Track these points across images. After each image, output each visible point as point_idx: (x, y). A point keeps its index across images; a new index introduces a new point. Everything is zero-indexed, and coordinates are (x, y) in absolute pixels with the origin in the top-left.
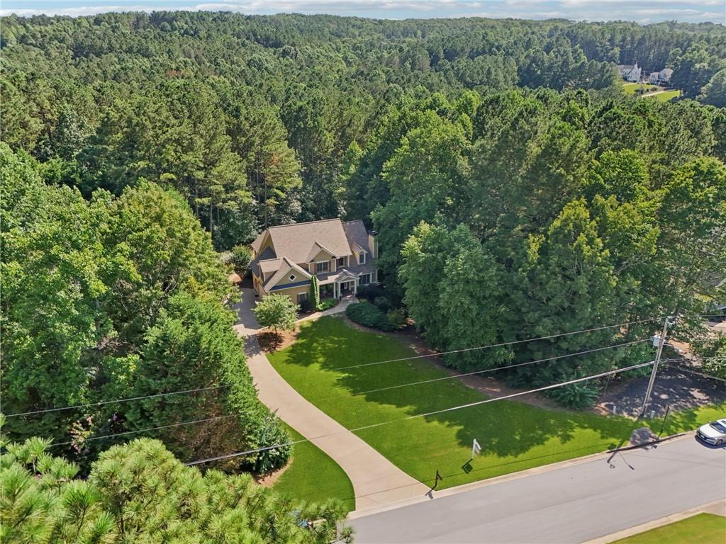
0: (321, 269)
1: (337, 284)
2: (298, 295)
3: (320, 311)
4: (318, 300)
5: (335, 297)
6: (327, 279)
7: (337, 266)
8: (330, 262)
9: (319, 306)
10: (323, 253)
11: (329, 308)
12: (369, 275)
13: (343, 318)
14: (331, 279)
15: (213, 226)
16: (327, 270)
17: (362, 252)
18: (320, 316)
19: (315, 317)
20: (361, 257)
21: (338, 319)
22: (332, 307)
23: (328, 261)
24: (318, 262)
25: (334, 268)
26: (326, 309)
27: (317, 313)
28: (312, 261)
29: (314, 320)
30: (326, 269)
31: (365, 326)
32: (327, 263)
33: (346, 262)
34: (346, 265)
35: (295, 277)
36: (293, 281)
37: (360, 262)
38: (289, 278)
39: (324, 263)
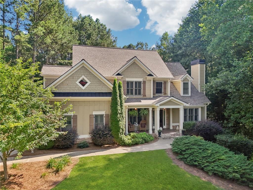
0: (133, 91)
1: (154, 109)
3: (125, 145)
5: (150, 129)
7: (153, 94)
8: (144, 82)
9: (127, 139)
11: (142, 143)
12: (196, 110)
17: (186, 79)
20: (185, 85)
23: (141, 80)
24: (128, 79)
25: (150, 90)
26: (136, 144)
28: (119, 74)
30: (138, 92)
32: (140, 83)
33: (165, 88)
34: (165, 93)
35: (89, 83)
36: (83, 89)
37: (184, 93)
38: (77, 82)
39: (136, 83)
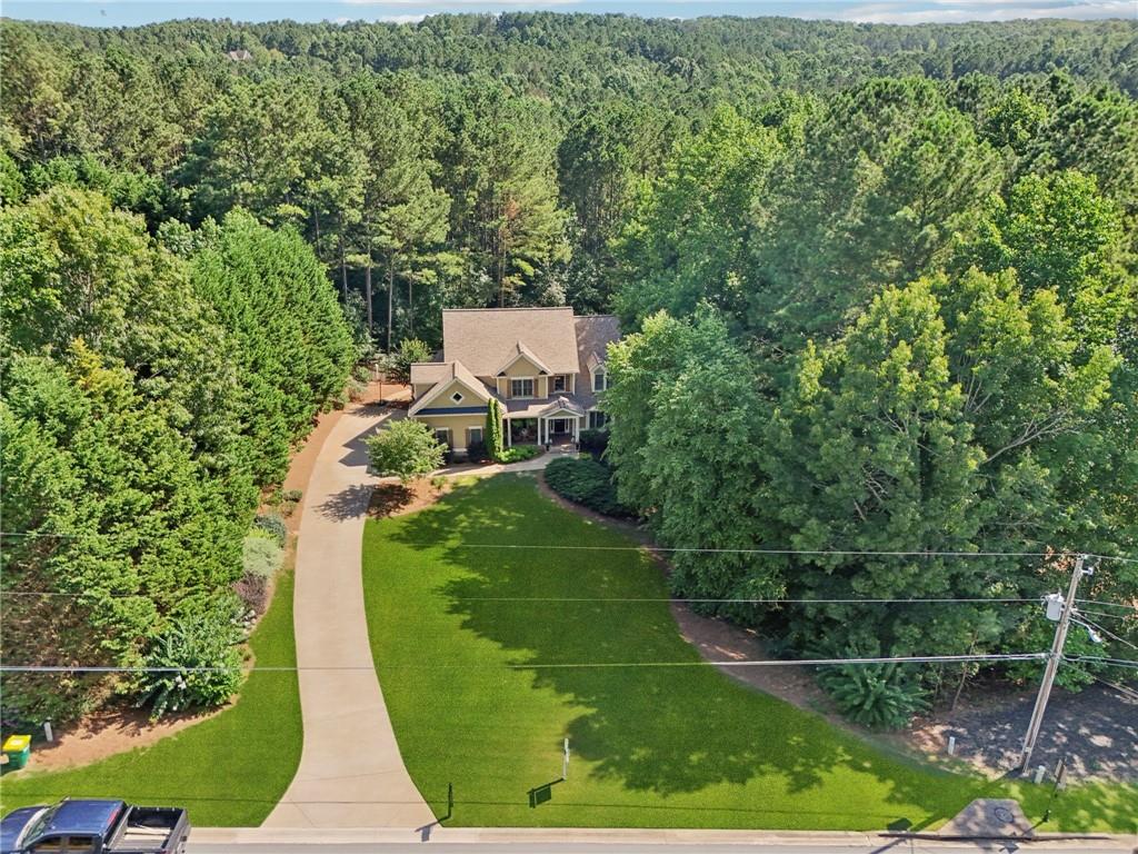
0: (521, 391)
1: (543, 420)
2: (467, 430)
3: (501, 462)
4: (499, 443)
5: (539, 443)
6: (526, 409)
7: (550, 390)
8: (536, 380)
9: (503, 455)
10: (522, 360)
11: (520, 460)
13: (535, 481)
14: (533, 411)
15: (395, 308)
16: (530, 393)
17: (599, 369)
18: (498, 471)
19: (488, 471)
20: (599, 378)
21: (526, 482)
22: (525, 458)
23: (532, 378)
24: (513, 379)
25: (544, 391)
26: (514, 461)
27: (497, 465)
28: (502, 374)
29: (483, 477)
30: (528, 392)
31: (570, 499)
32: (530, 381)
33: (568, 383)
34: (568, 390)
35: (463, 398)
36: (458, 403)
37: (596, 388)
38: (451, 398)
39: (525, 381)
